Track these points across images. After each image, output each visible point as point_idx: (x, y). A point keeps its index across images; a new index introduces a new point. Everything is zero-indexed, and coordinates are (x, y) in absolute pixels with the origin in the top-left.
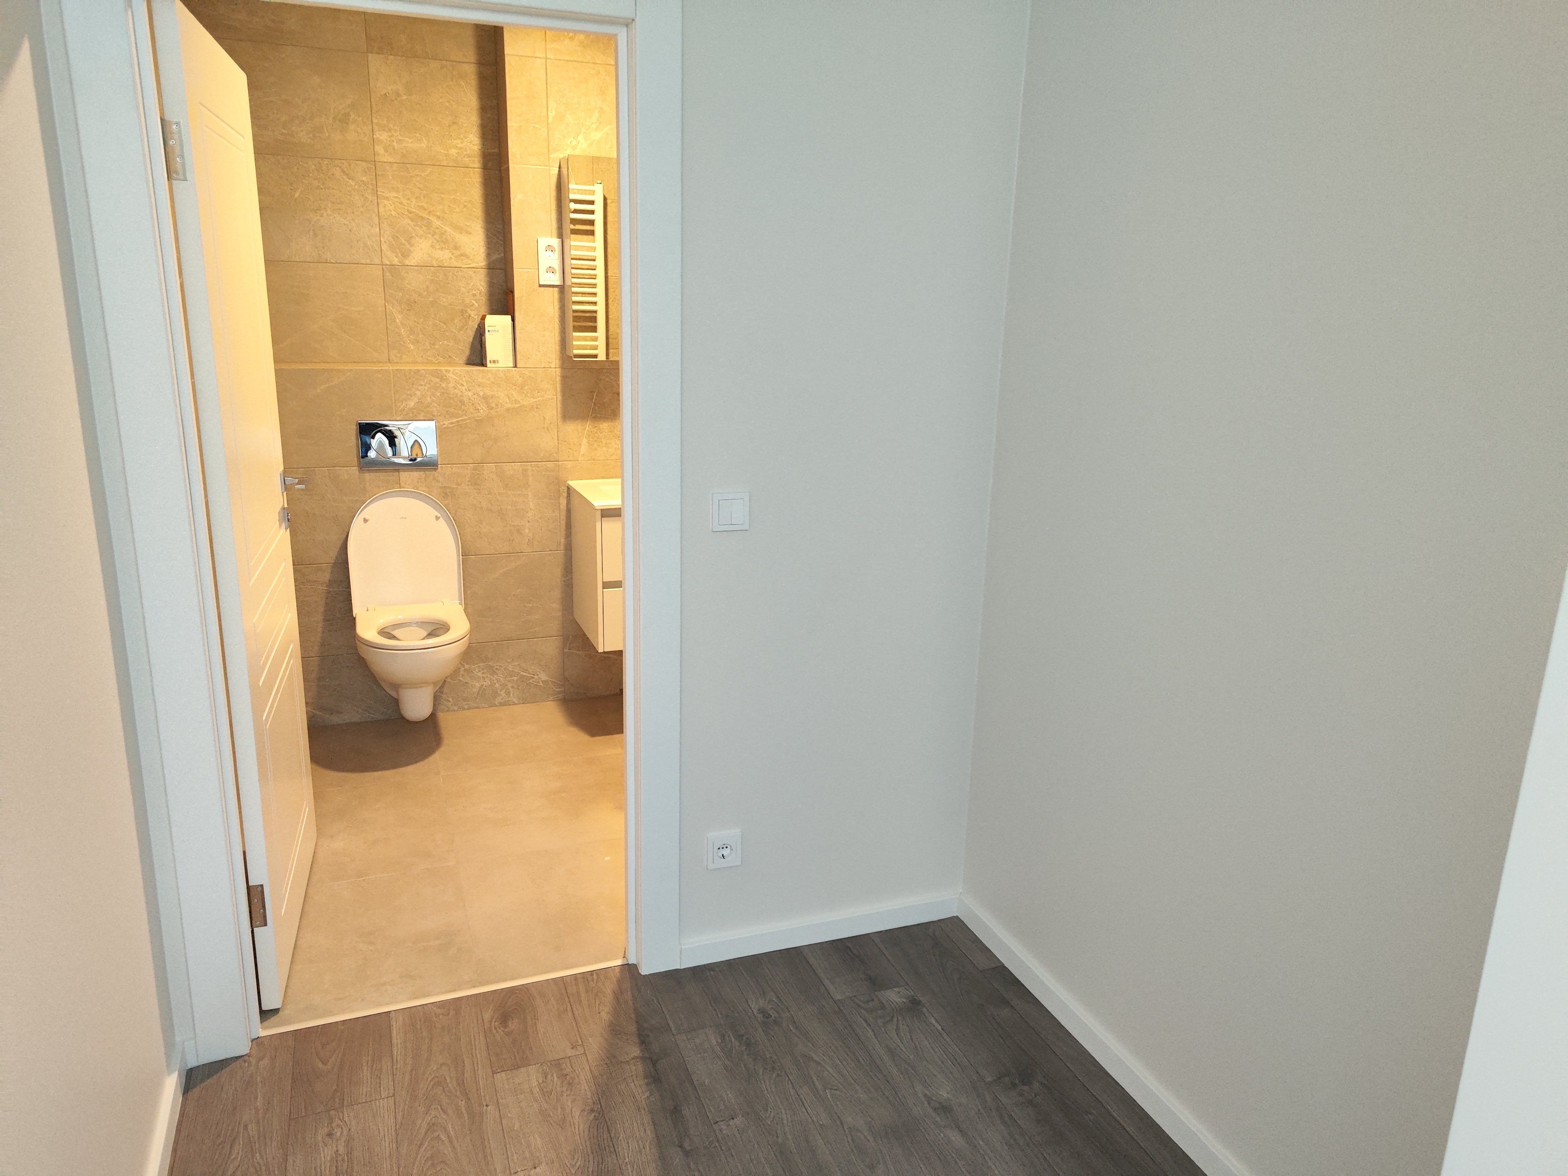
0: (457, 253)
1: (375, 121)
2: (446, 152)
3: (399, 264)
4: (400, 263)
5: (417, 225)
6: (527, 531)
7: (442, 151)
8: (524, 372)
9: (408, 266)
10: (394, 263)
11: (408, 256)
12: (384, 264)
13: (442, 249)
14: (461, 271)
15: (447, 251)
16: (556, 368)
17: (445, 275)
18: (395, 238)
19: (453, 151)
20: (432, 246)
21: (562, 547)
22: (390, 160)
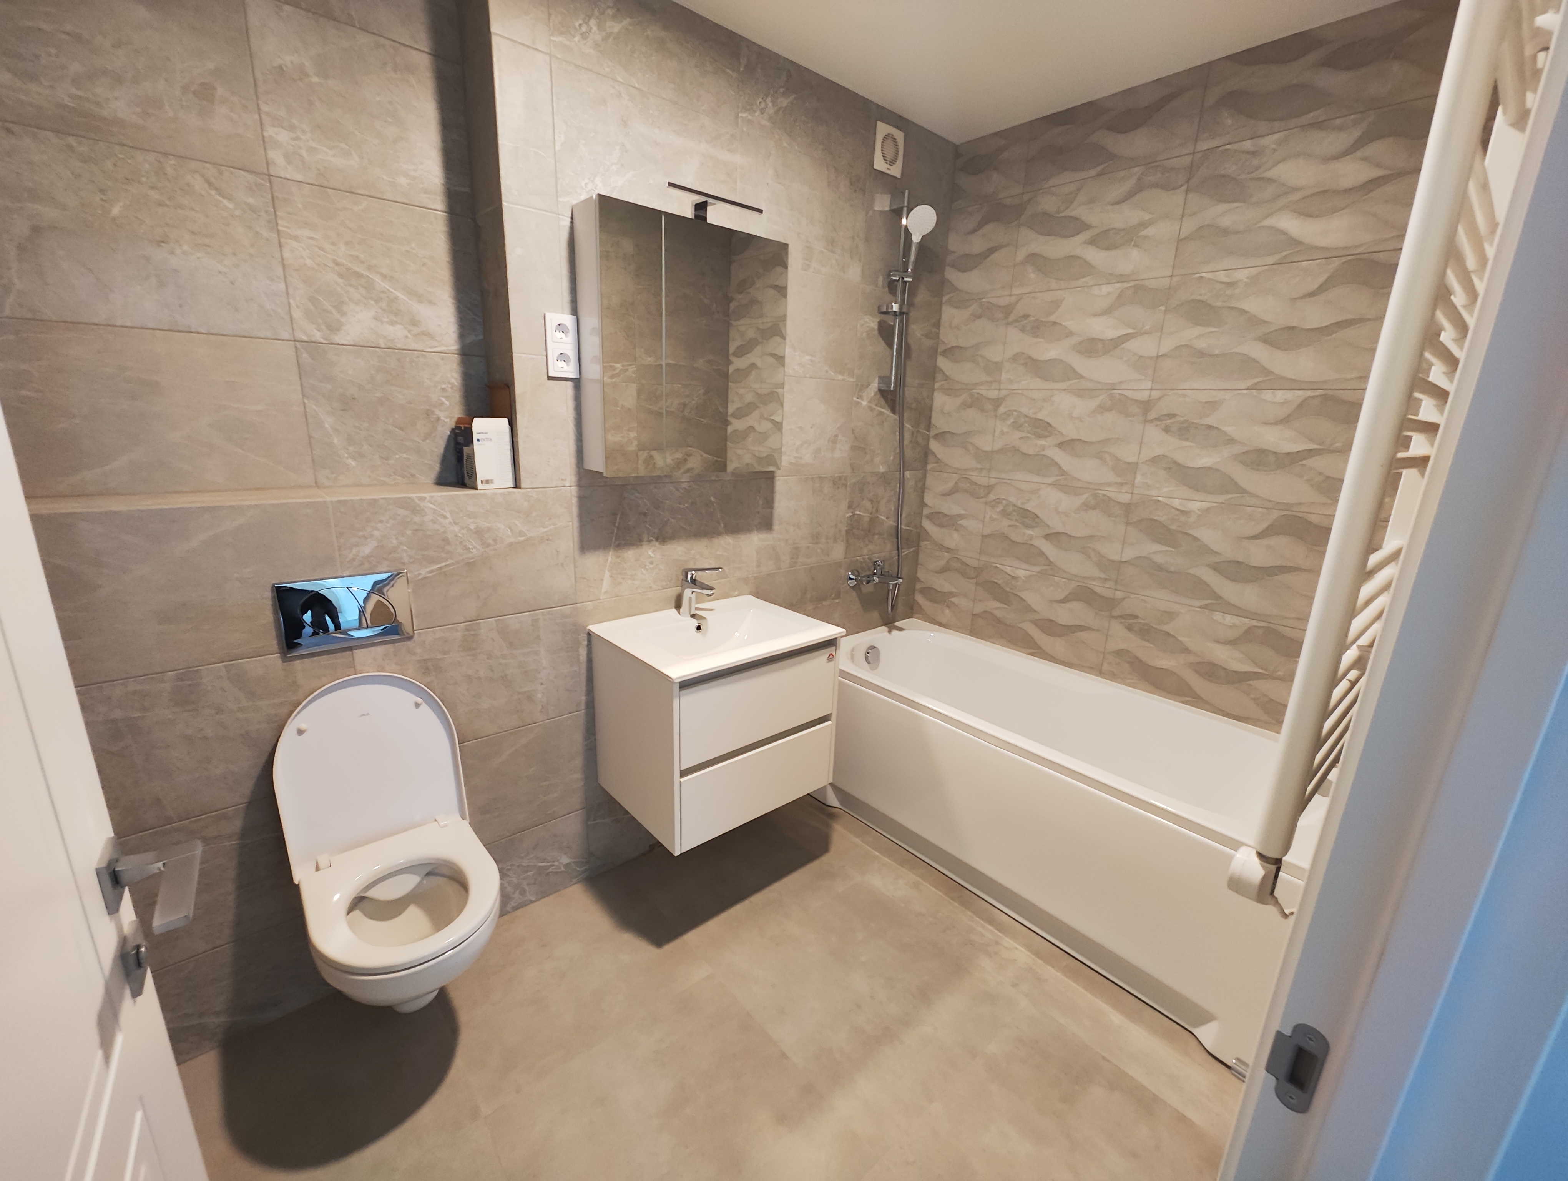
0: (416, 330)
1: (265, 108)
2: (392, 180)
3: (324, 342)
4: (326, 339)
5: (351, 285)
6: (540, 696)
7: (385, 177)
8: (530, 494)
9: (339, 344)
10: (314, 339)
11: (339, 330)
12: (296, 339)
13: (392, 323)
14: (424, 356)
15: (399, 326)
16: (571, 486)
17: (398, 360)
18: (312, 300)
19: (402, 181)
20: (376, 318)
21: (583, 707)
22: (299, 177)
